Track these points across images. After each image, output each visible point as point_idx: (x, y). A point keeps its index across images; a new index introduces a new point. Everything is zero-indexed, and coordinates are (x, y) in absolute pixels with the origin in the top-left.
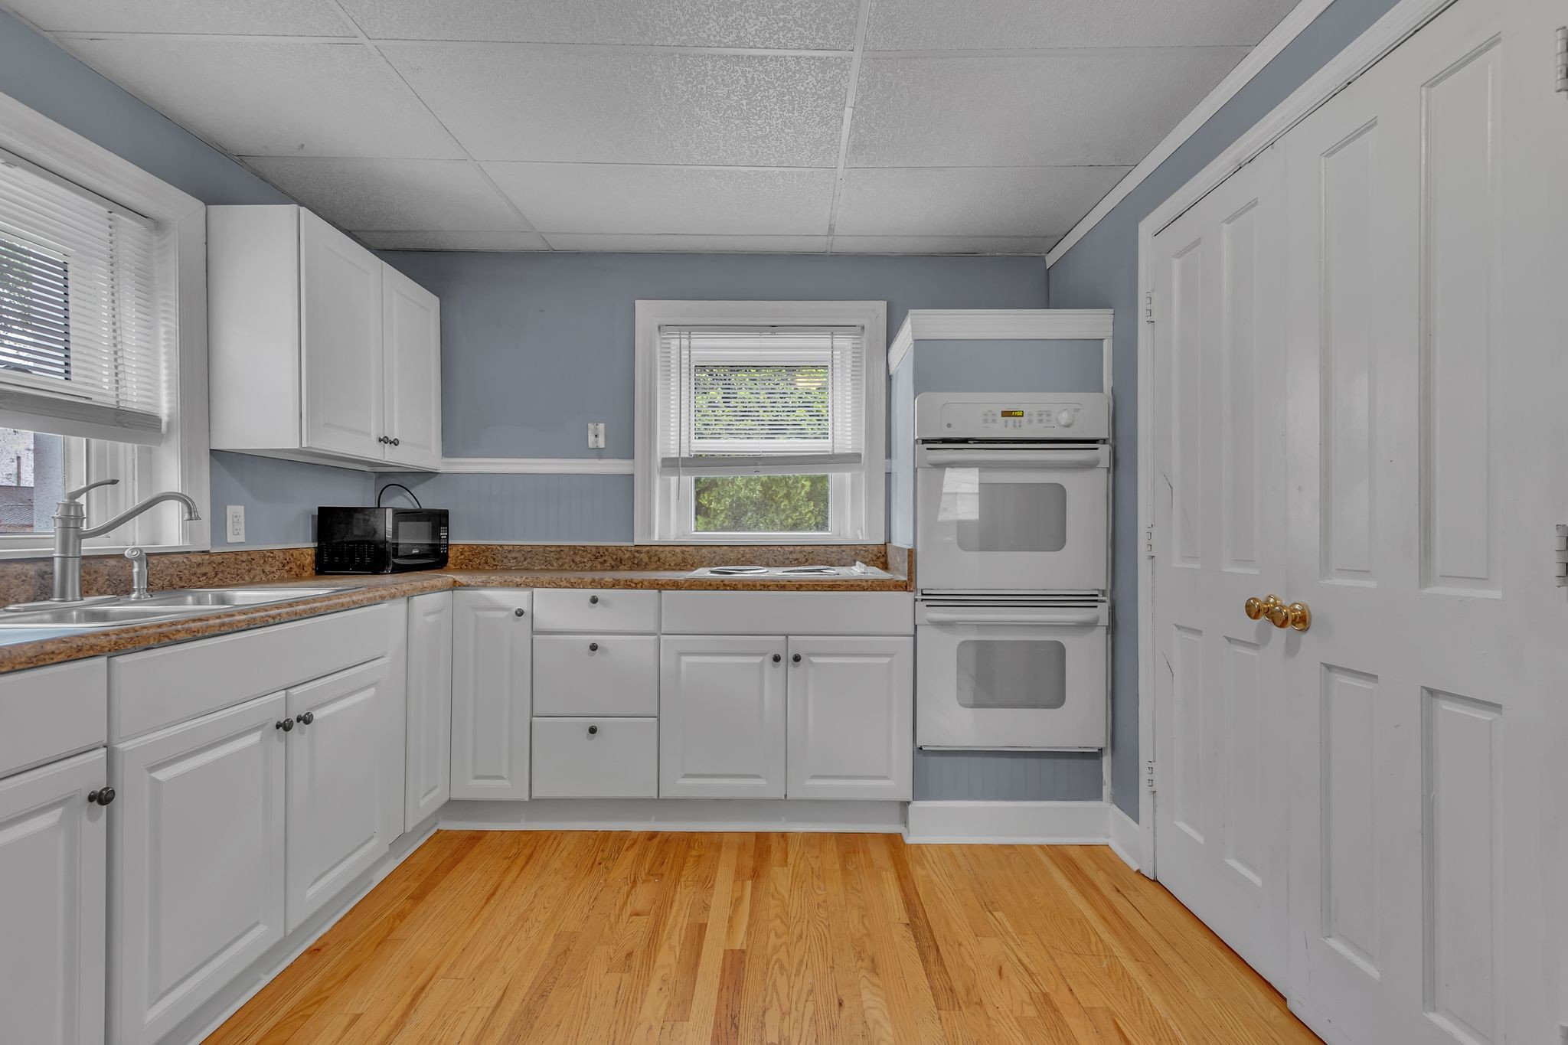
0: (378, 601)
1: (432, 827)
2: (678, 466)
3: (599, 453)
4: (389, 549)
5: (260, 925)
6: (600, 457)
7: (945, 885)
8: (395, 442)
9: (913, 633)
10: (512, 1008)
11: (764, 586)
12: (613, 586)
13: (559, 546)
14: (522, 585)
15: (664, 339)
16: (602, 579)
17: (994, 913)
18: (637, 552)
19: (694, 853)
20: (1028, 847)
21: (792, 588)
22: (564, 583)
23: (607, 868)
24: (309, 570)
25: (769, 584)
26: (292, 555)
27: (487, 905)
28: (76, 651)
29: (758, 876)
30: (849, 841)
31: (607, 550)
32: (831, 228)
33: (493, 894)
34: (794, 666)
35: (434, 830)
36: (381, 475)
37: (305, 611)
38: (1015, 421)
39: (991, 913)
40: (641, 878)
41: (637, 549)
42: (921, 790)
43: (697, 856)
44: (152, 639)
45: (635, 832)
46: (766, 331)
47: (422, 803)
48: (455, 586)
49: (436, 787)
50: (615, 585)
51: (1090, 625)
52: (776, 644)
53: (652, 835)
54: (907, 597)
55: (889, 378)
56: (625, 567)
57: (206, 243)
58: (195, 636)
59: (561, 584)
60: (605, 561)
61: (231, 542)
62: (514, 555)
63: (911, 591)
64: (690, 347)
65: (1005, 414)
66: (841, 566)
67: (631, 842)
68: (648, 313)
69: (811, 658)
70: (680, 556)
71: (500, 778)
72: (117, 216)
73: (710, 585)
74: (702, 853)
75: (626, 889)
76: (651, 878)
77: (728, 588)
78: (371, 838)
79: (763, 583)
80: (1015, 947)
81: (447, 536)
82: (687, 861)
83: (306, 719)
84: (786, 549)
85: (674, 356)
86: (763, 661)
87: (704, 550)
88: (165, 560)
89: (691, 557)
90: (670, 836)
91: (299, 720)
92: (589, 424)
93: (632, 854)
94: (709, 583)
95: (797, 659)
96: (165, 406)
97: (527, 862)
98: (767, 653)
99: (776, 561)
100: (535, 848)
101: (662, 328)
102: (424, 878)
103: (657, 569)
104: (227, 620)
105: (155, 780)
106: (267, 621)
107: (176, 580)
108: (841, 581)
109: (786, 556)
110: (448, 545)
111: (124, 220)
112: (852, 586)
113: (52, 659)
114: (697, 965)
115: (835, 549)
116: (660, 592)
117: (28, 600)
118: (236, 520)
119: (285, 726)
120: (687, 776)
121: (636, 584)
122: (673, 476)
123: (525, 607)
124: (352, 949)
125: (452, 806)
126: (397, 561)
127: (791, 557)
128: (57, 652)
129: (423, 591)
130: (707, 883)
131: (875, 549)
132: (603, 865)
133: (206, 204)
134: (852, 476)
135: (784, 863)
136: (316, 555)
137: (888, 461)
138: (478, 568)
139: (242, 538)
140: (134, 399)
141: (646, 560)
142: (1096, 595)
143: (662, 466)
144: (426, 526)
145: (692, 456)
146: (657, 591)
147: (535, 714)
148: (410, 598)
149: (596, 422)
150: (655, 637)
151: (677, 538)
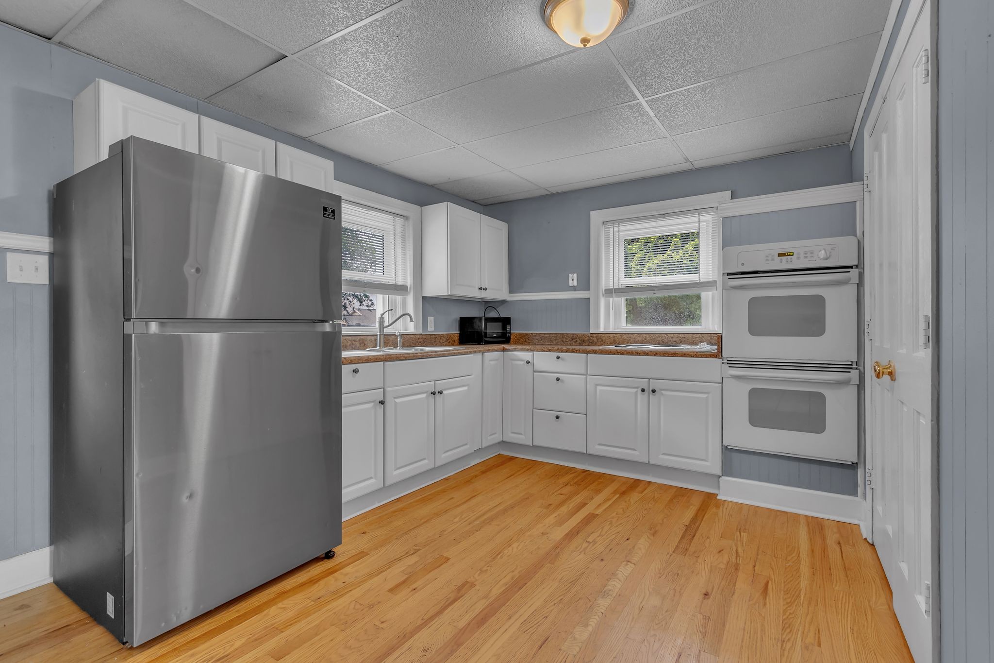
0: (469, 353)
2: (612, 293)
3: (574, 289)
4: (483, 334)
5: (425, 460)
6: (575, 290)
8: (485, 289)
9: (721, 382)
10: (501, 508)
14: (529, 350)
15: (607, 228)
16: (562, 348)
18: (592, 336)
19: (600, 481)
21: (652, 355)
22: (546, 349)
23: (558, 478)
24: (457, 342)
26: (450, 336)
28: (376, 359)
29: (624, 494)
30: (684, 491)
31: (577, 336)
34: (653, 395)
35: (498, 453)
36: (487, 302)
37: (440, 354)
38: (787, 259)
39: (740, 533)
40: (571, 483)
41: (592, 335)
42: (727, 469)
45: (578, 469)
46: (660, 217)
47: (490, 437)
48: (504, 350)
49: (496, 433)
50: (567, 351)
52: (643, 383)
53: (585, 471)
54: (717, 362)
56: (586, 344)
57: (421, 221)
58: (406, 359)
60: (576, 340)
61: (429, 330)
63: (720, 358)
64: (619, 231)
65: (781, 255)
67: (574, 473)
68: (596, 217)
69: (663, 392)
70: (613, 339)
71: (521, 434)
72: (396, 218)
73: (611, 352)
74: (604, 481)
75: (561, 486)
76: (575, 484)
77: (619, 354)
78: (466, 444)
80: (739, 546)
81: (510, 329)
82: (595, 482)
83: (440, 393)
84: (669, 335)
85: (611, 236)
86: (636, 391)
87: (625, 336)
88: (408, 336)
90: (593, 473)
91: (439, 393)
92: (570, 275)
95: (654, 391)
96: (409, 282)
97: (527, 470)
98: (639, 388)
99: (663, 342)
101: (605, 223)
102: (488, 467)
103: (600, 344)
104: (415, 355)
105: (395, 401)
107: (411, 344)
109: (669, 339)
110: (510, 333)
111: (398, 220)
112: (685, 354)
113: (370, 361)
114: (575, 514)
117: (372, 348)
118: (431, 322)
119: (433, 393)
120: (599, 444)
121: (577, 351)
122: (611, 297)
123: (530, 360)
125: (503, 444)
126: (486, 339)
128: (371, 359)
129: (488, 351)
130: (598, 491)
133: (421, 207)
134: (712, 292)
135: (641, 492)
136: (459, 336)
139: (433, 329)
140: (400, 282)
141: (596, 340)
142: (850, 365)
143: (605, 293)
144: (500, 324)
145: (620, 287)
146: (586, 354)
147: (534, 408)
148: (483, 353)
149: (573, 273)
150: (585, 376)
151: (614, 330)
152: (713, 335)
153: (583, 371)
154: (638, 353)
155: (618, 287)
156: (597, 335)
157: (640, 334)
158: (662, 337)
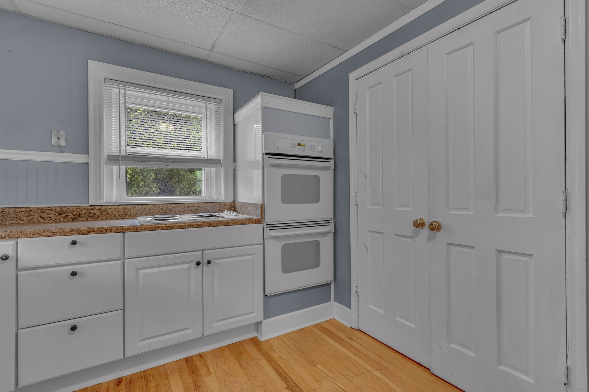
2: (118, 160)
3: (60, 149)
6: (62, 152)
7: (290, 359)
9: (263, 243)
11: (190, 226)
12: (89, 232)
14: (7, 237)
15: (108, 87)
16: (79, 229)
17: (317, 366)
18: (92, 209)
19: (152, 384)
20: (308, 327)
21: (206, 226)
25: (193, 224)
29: (199, 387)
30: (235, 348)
31: (68, 209)
32: (213, 47)
34: (207, 265)
38: (302, 148)
39: (315, 367)
42: (268, 314)
43: (155, 386)
45: (105, 382)
46: (171, 93)
51: (327, 233)
52: (197, 256)
53: (119, 381)
54: (260, 226)
55: (234, 125)
56: (83, 219)
59: (44, 234)
60: (67, 216)
63: (262, 223)
64: (125, 94)
65: (299, 145)
68: (97, 69)
69: (216, 261)
70: (122, 211)
74: (158, 383)
77: (169, 228)
79: (189, 224)
80: (335, 382)
84: (186, 205)
85: (115, 98)
86: (190, 267)
87: (137, 207)
89: (129, 211)
90: (132, 377)
92: (53, 131)
95: (209, 262)
98: (192, 262)
99: (180, 211)
101: (106, 80)
115: (210, 204)
116: (124, 233)
120: (142, 340)
121: (106, 230)
122: (115, 165)
123: (9, 252)
127: (188, 209)
131: (229, 204)
134: (216, 170)
135: (209, 373)
137: (234, 163)
141: (99, 214)
142: (329, 220)
143: (108, 160)
145: (127, 155)
146: (122, 233)
149: (58, 130)
150: (121, 261)
151: (117, 201)
152: (222, 203)
153: (119, 255)
156: (100, 207)
157: (155, 205)
158: (179, 206)
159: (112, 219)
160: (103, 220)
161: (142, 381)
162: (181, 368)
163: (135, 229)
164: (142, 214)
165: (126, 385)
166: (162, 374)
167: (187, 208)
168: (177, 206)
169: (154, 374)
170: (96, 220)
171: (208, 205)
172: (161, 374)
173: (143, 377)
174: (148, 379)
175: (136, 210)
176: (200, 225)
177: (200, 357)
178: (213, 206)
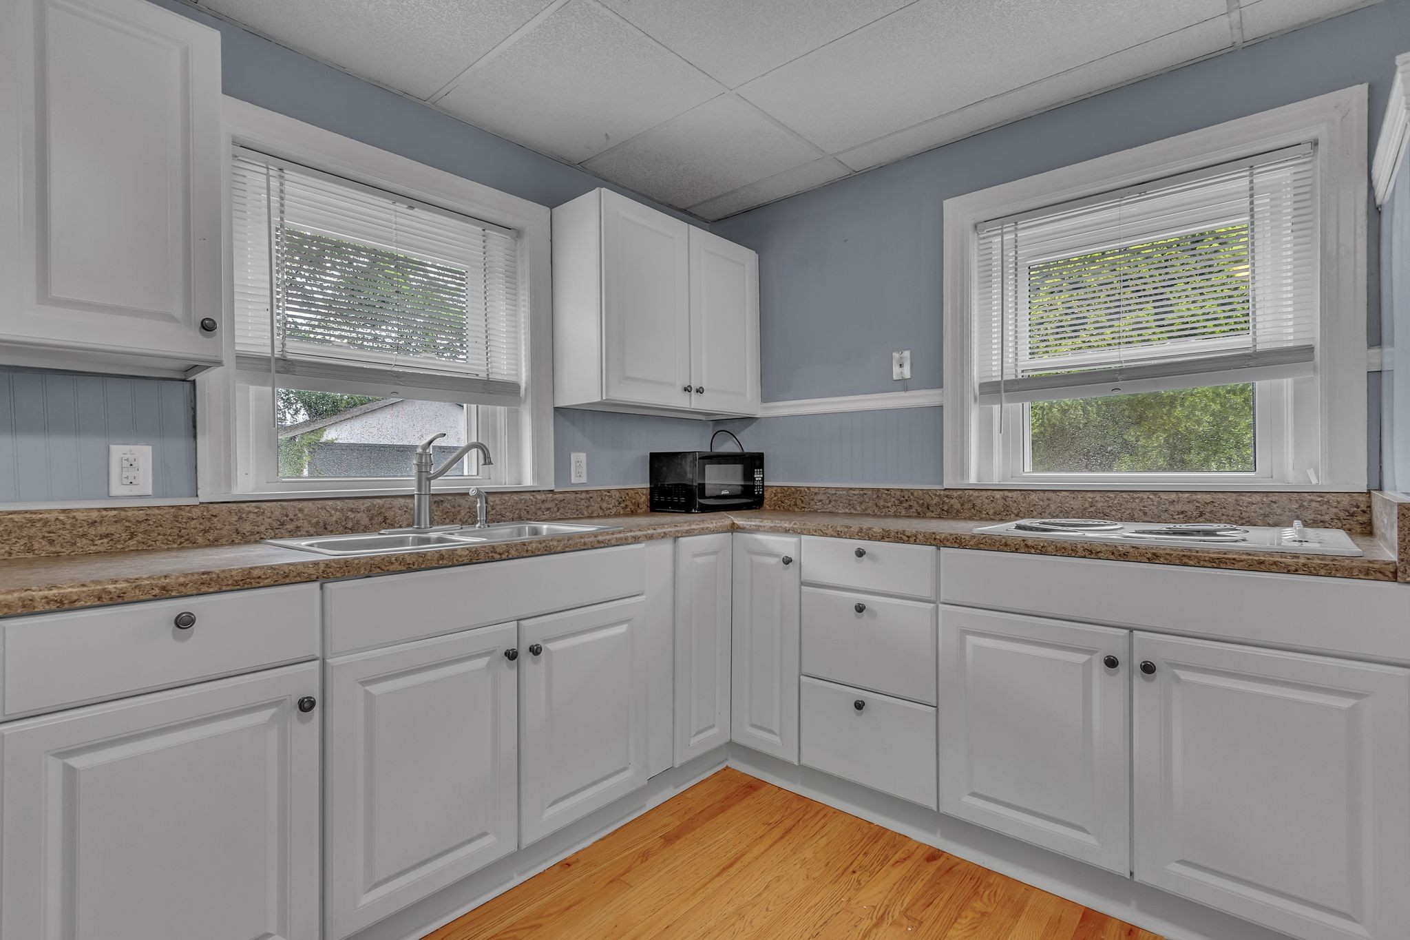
1: (723, 762)
2: (999, 392)
3: (904, 385)
4: (695, 489)
5: (489, 836)
6: (906, 389)
8: (700, 391)
12: (882, 538)
13: (862, 489)
14: (791, 531)
15: (984, 239)
16: (870, 529)
18: (947, 496)
19: (978, 905)
21: (1138, 559)
22: (830, 531)
23: (859, 882)
26: (628, 494)
27: (718, 878)
31: (912, 494)
33: (731, 866)
34: (1145, 679)
35: (724, 766)
36: (716, 422)
40: (893, 916)
41: (947, 493)
43: (980, 912)
44: (362, 569)
45: (915, 842)
46: (1129, 193)
47: (693, 741)
48: (733, 528)
49: (713, 726)
50: (884, 536)
52: (1115, 641)
53: (934, 855)
55: (1375, 212)
56: (933, 515)
57: (551, 241)
59: (827, 532)
60: (910, 506)
61: (576, 482)
62: (819, 497)
64: (1016, 243)
66: (1269, 525)
67: (904, 856)
68: (958, 212)
69: (1179, 673)
70: (1001, 502)
71: (774, 733)
72: (489, 232)
73: (1006, 545)
74: (990, 910)
75: (866, 924)
76: (905, 921)
77: (1033, 551)
78: (625, 769)
81: (763, 478)
82: (964, 914)
83: (536, 651)
84: (1164, 496)
85: (996, 257)
86: (1089, 663)
87: (1033, 496)
88: (515, 497)
89: (1015, 505)
90: (957, 864)
91: (529, 651)
92: (894, 354)
93: (897, 873)
94: (1004, 541)
95: (1149, 669)
96: (523, 378)
98: (1097, 652)
99: (1145, 514)
100: (798, 821)
101: (979, 226)
103: (971, 518)
105: (368, 693)
106: (492, 556)
107: (524, 514)
108: (1237, 553)
110: (763, 486)
111: (495, 235)
113: (259, 583)
116: (939, 549)
118: (578, 464)
119: (512, 655)
120: (974, 794)
121: (908, 537)
122: (997, 404)
123: (791, 554)
124: (591, 876)
125: (733, 747)
126: (702, 501)
128: (263, 577)
131: (1344, 500)
132: (855, 876)
133: (549, 208)
134: (1296, 383)
136: (651, 494)
137: (1375, 351)
138: (789, 510)
139: (584, 480)
140: (500, 371)
141: (958, 506)
143: (981, 394)
144: (738, 469)
145: (1020, 377)
146: (934, 548)
147: (805, 670)
148: (676, 538)
149: (901, 350)
150: (933, 605)
151: (1004, 481)
152: (1308, 497)
153: (926, 591)
154: (1091, 552)
155: (1014, 378)
156: (961, 492)
157: (1076, 493)
158: (1142, 499)
159: (981, 519)
160: (965, 518)
161: (967, 884)
162: (1059, 920)
163: (958, 543)
164: (1043, 514)
165: (939, 869)
166: (1013, 901)
167: (1167, 506)
168: (1137, 498)
169: (1000, 889)
170: (953, 518)
171: (1246, 498)
172: (1009, 900)
173: (976, 880)
174: (981, 890)
175: (1030, 503)
176: (1154, 557)
177: (1129, 934)
178: (1269, 506)
